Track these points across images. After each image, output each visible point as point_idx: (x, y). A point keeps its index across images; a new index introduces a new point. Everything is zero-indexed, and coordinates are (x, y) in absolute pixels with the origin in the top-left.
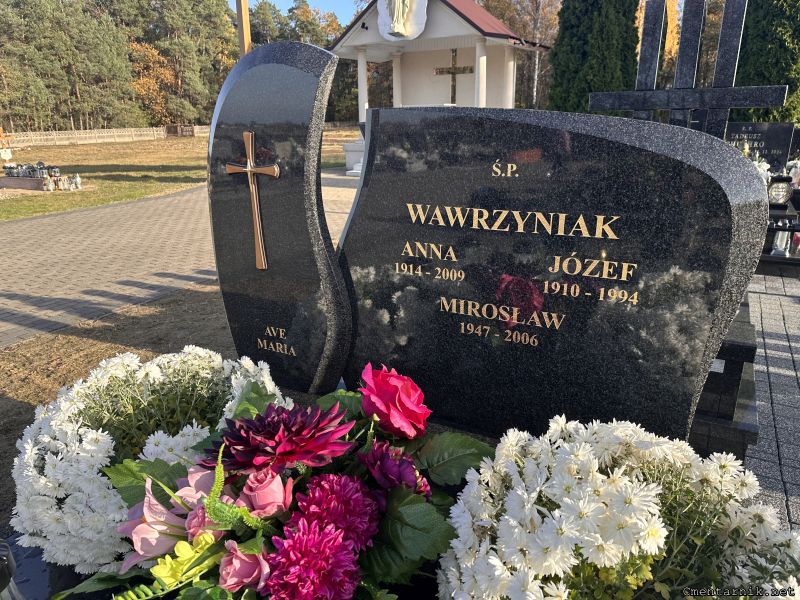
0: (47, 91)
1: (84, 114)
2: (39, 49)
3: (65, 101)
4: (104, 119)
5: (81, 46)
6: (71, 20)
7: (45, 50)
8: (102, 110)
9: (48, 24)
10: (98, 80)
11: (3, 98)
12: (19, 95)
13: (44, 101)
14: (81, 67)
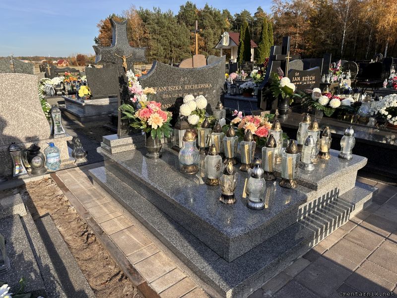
0: (163, 51)
2: (163, 36)
3: (168, 54)
5: (175, 34)
6: (173, 26)
7: (164, 37)
8: (179, 57)
9: (166, 29)
10: (179, 46)
11: (151, 53)
12: (155, 52)
13: (162, 54)
14: (174, 42)
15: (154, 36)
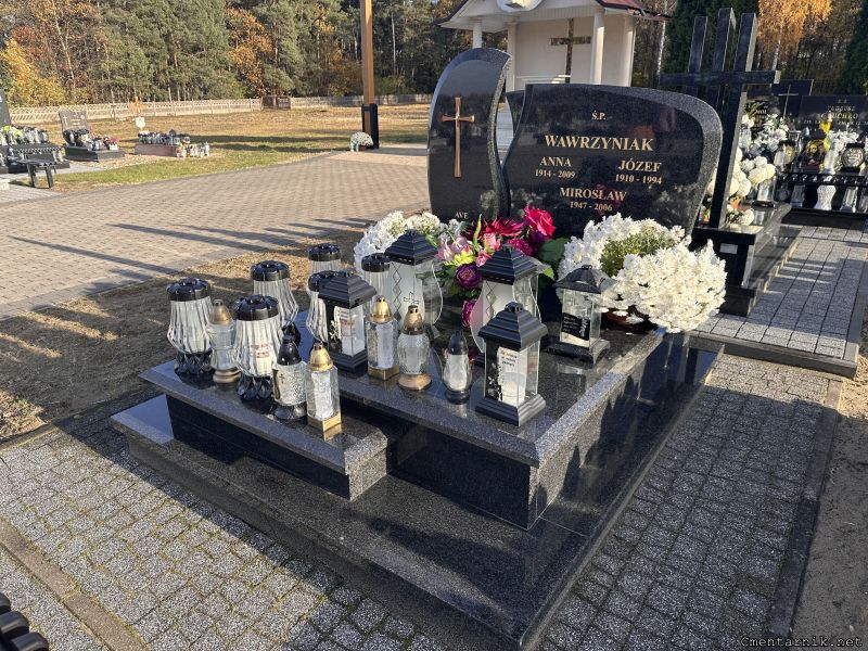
0: (146, 61)
1: (181, 85)
2: (140, 16)
3: (164, 71)
4: (200, 89)
5: (180, 12)
7: (145, 18)
8: (200, 81)
10: (195, 49)
11: (105, 67)
12: (120, 64)
13: (143, 69)
14: (180, 35)
15: (110, 13)
